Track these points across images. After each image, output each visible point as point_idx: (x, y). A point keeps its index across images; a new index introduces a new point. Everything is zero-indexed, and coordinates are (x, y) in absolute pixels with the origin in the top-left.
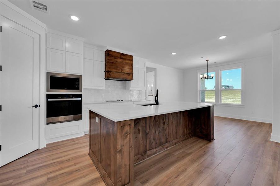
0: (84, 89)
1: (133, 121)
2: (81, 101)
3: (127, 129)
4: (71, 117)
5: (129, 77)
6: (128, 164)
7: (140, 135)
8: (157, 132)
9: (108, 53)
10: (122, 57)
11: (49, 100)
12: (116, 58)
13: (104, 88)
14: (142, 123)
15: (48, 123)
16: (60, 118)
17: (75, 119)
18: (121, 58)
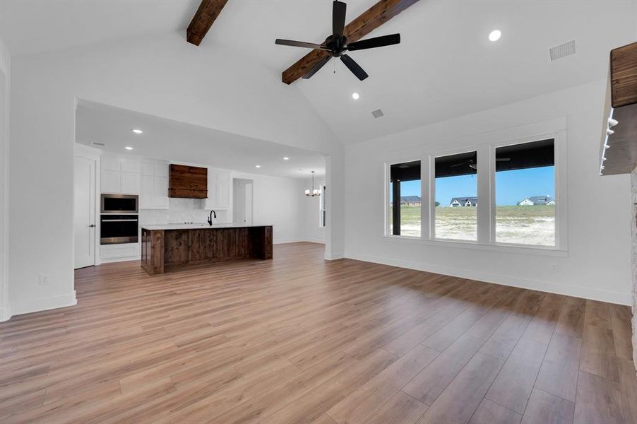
0: (141, 209)
1: (163, 233)
2: (137, 222)
3: (159, 235)
4: (127, 238)
5: (202, 195)
6: (159, 256)
7: (182, 248)
8: (202, 248)
9: (173, 168)
10: (192, 171)
11: (103, 221)
12: (182, 173)
13: (168, 208)
14: (184, 237)
15: (102, 244)
16: (113, 239)
17: (131, 241)
18: (190, 172)
